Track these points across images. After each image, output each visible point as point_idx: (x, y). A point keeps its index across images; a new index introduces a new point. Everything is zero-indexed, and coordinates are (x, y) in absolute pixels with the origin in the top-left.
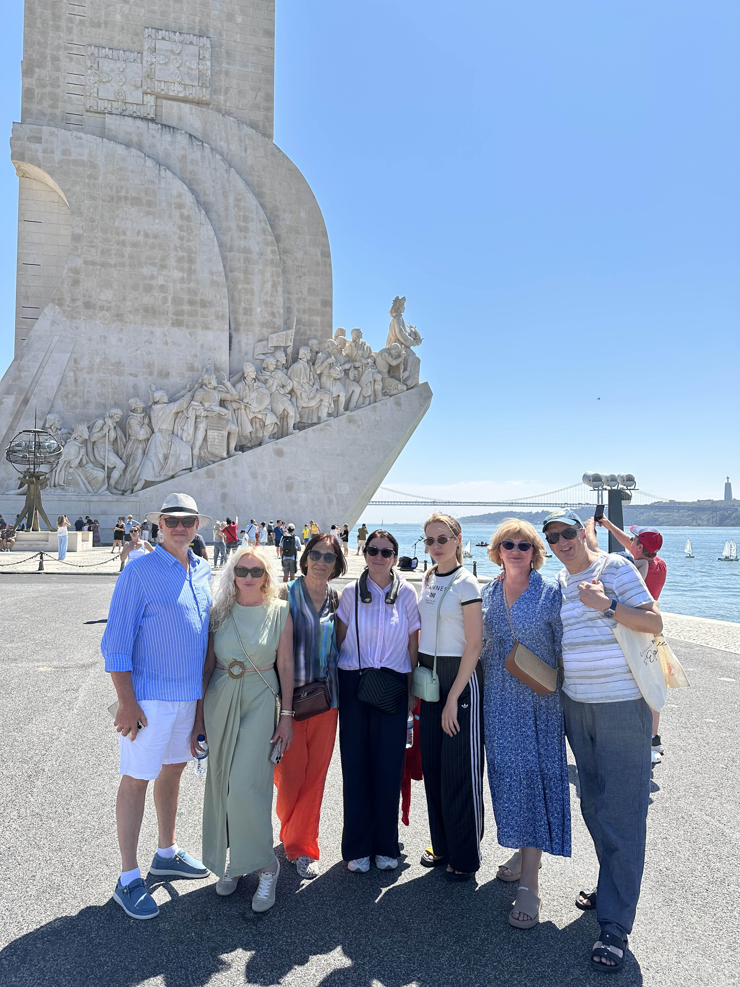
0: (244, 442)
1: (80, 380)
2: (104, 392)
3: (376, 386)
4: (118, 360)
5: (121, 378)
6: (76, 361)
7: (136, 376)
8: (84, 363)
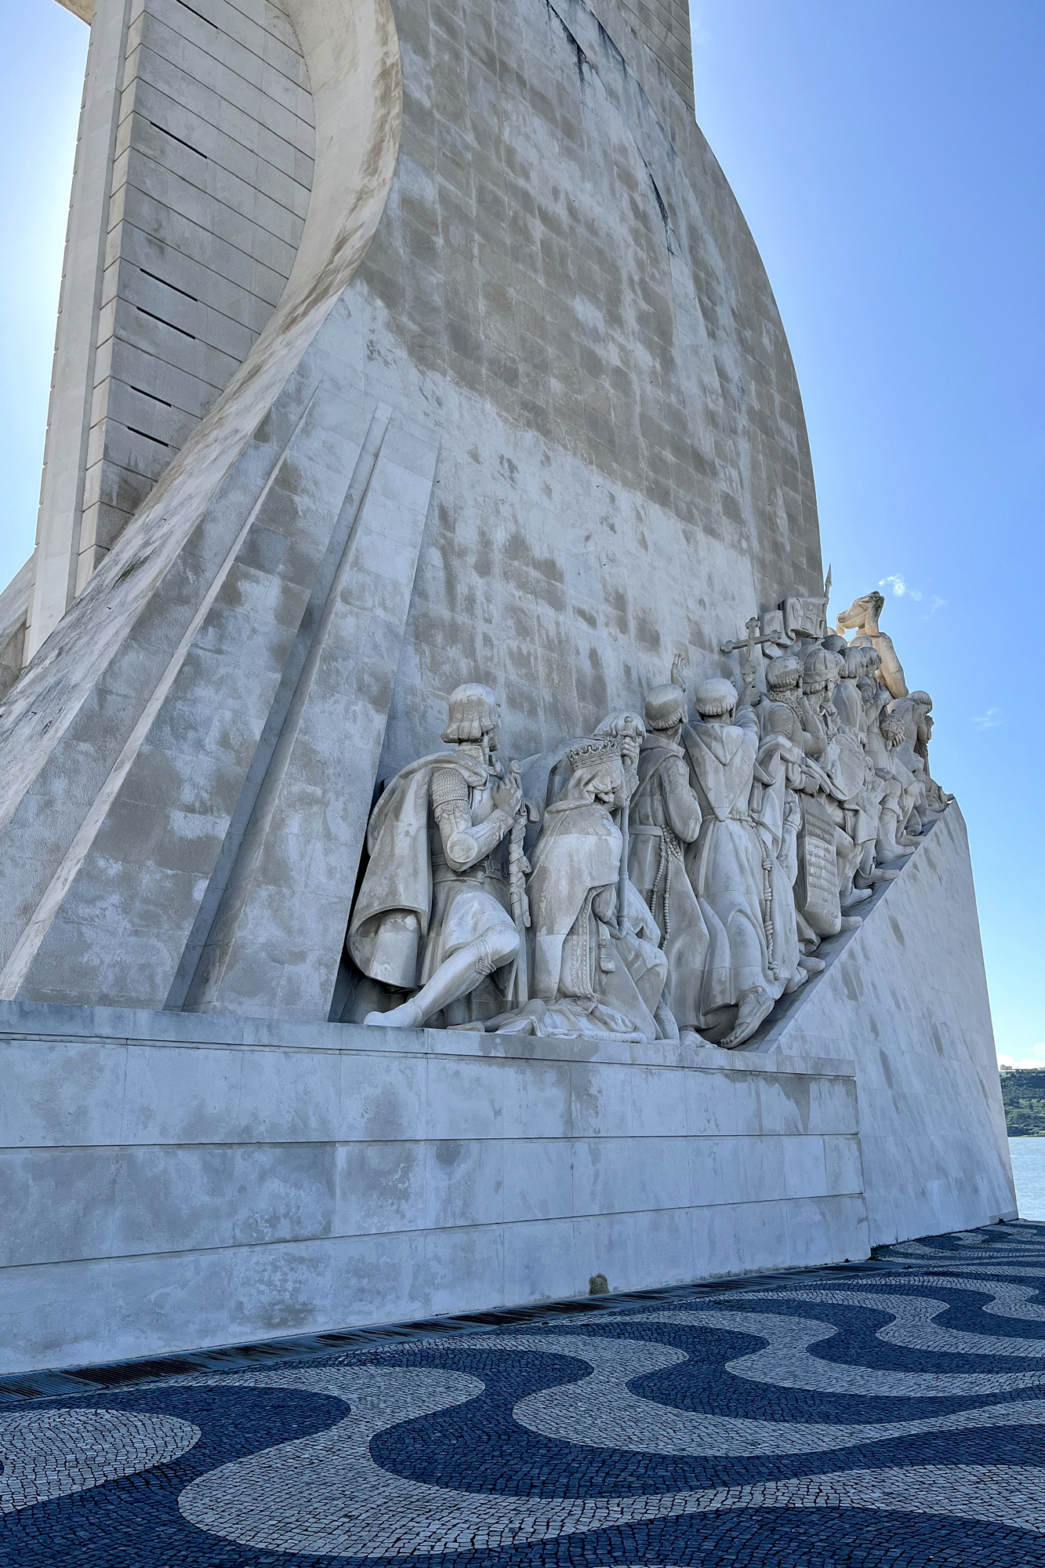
1: (461, 590)
2: (525, 652)
4: (547, 555)
5: (561, 619)
6: (444, 515)
7: (591, 621)
8: (466, 534)
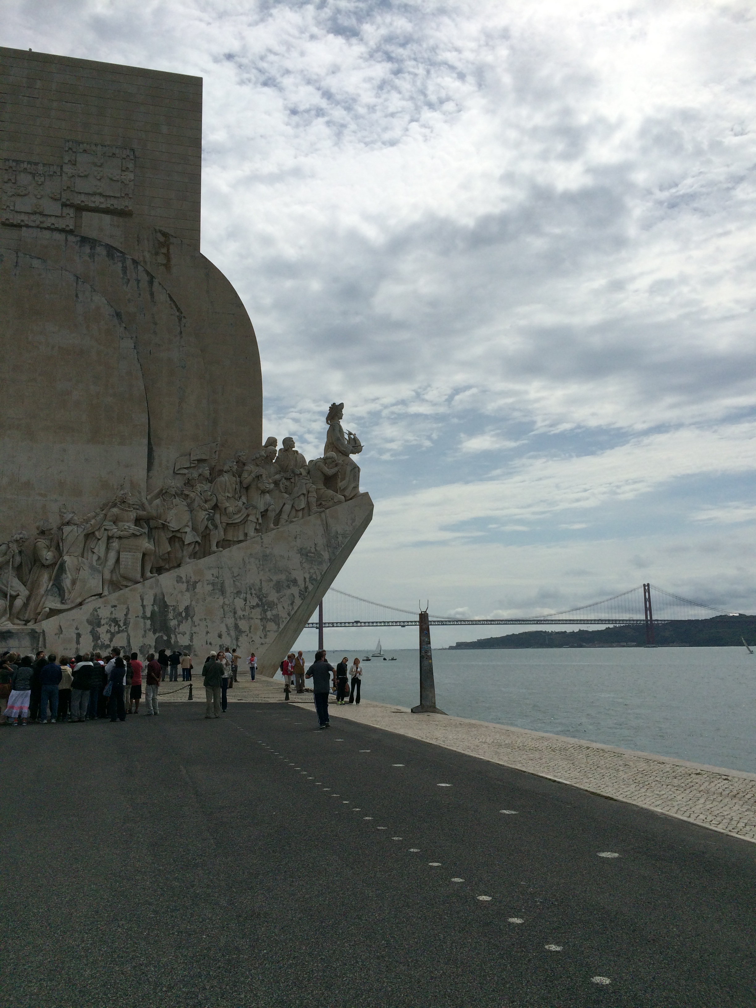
0: (162, 564)
3: (310, 498)
4: (27, 480)
5: (29, 499)
7: (45, 496)
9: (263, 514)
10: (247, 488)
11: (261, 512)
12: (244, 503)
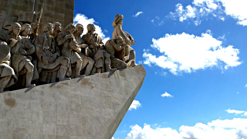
3: (106, 62)
9: (73, 66)
10: (61, 47)
11: (71, 64)
12: (58, 57)
